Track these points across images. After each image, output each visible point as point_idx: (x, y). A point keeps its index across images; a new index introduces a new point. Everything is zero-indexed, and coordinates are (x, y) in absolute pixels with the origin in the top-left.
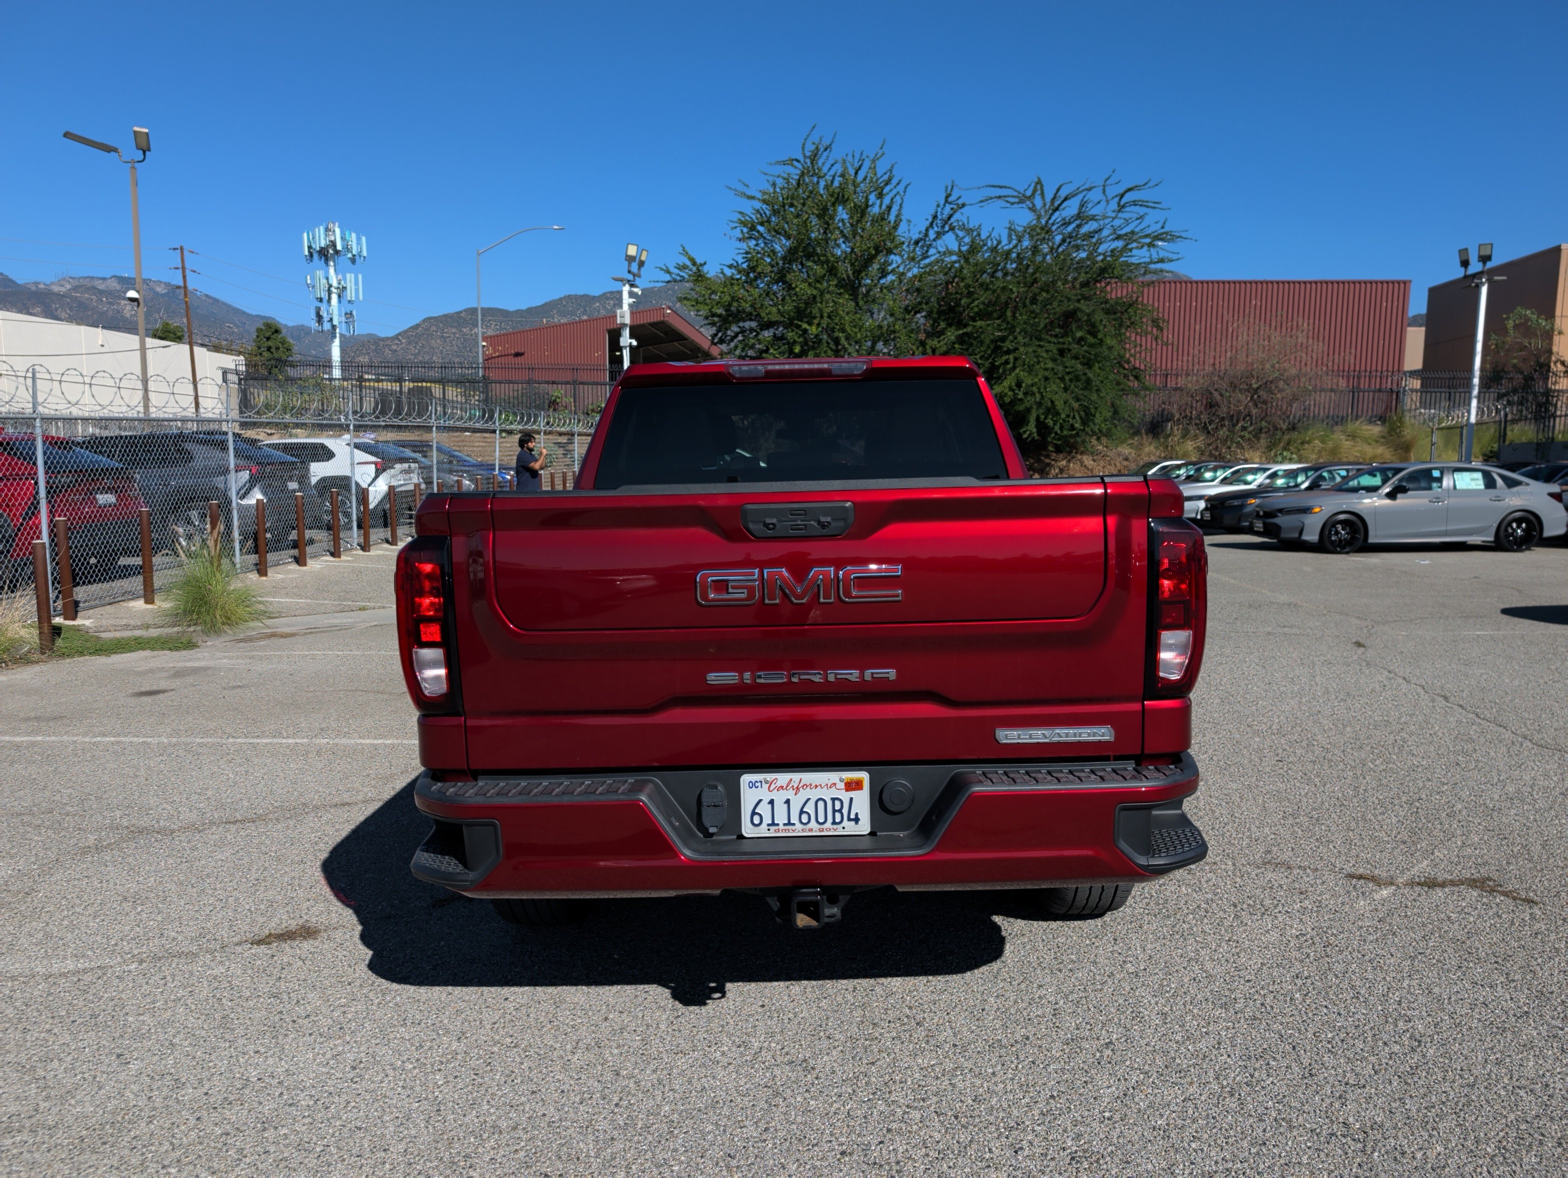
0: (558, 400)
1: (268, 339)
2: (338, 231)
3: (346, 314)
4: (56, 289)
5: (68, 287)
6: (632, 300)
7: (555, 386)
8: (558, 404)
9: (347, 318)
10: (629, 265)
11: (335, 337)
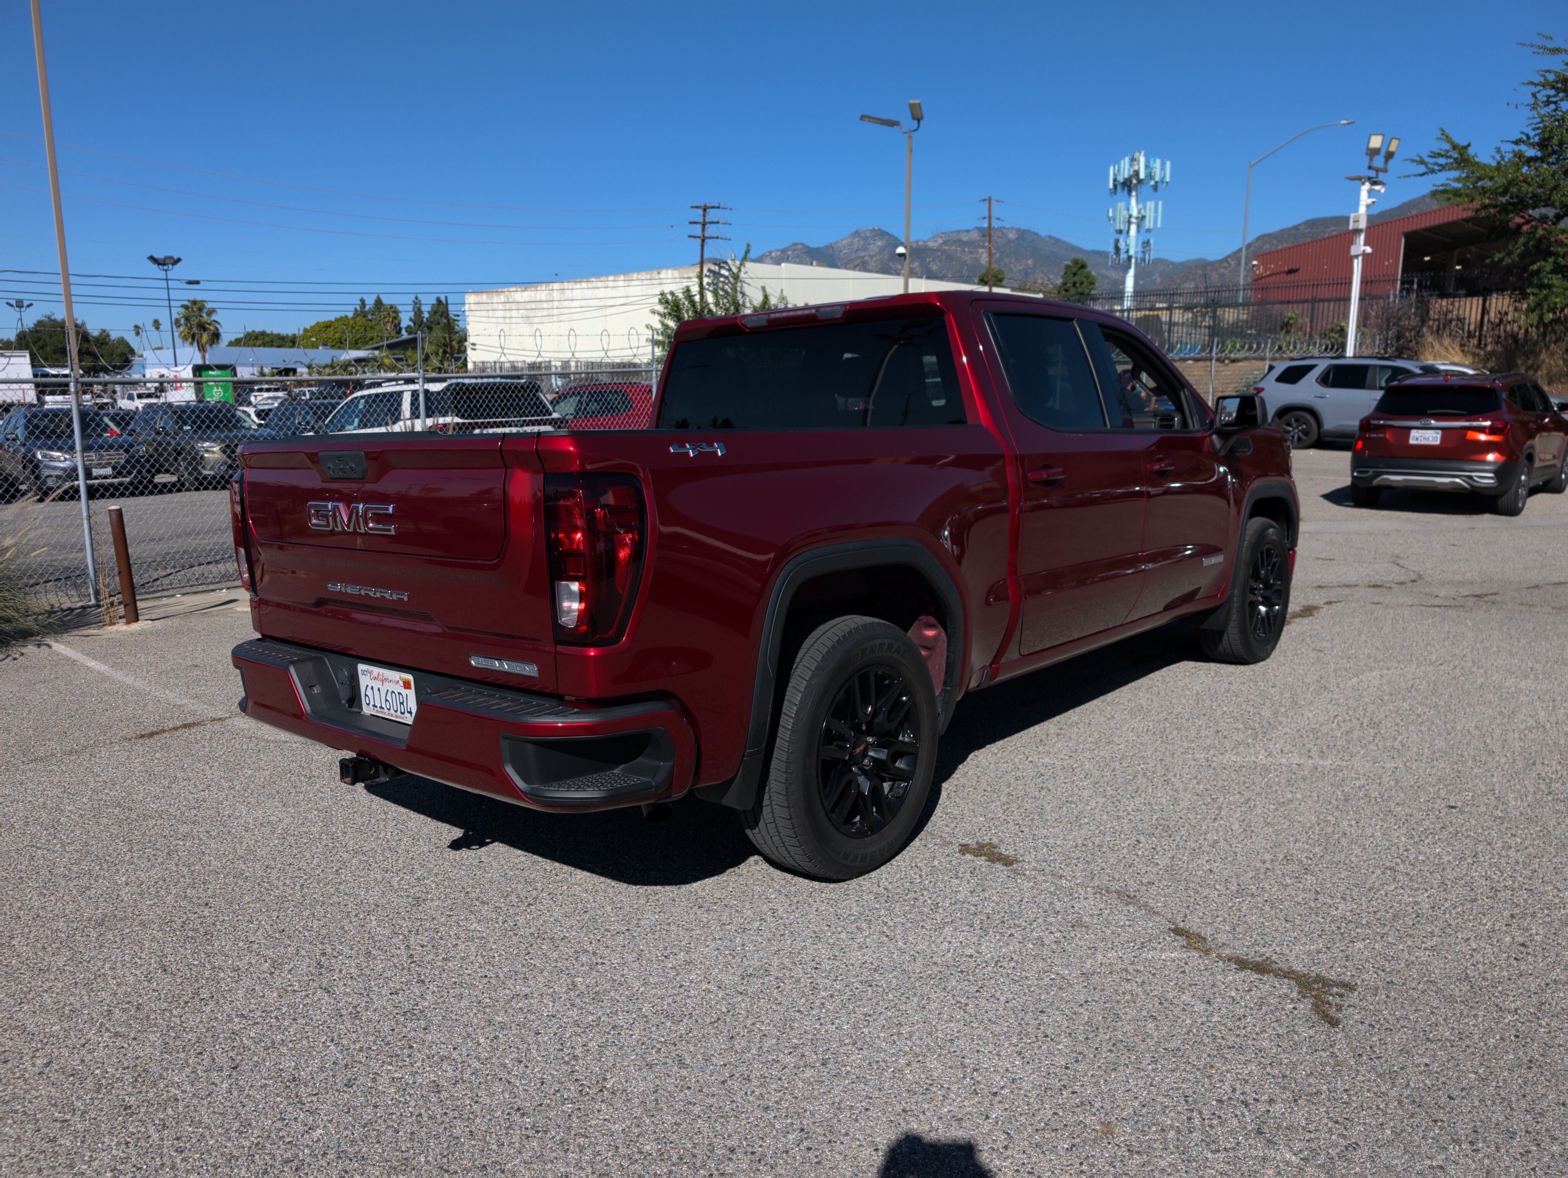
0: (1291, 321)
1: (1075, 274)
2: (1142, 160)
3: (1143, 243)
4: (931, 244)
5: (940, 241)
6: (1370, 201)
7: (1290, 305)
8: (1291, 325)
9: (1144, 247)
10: (1371, 160)
11: (1129, 267)
